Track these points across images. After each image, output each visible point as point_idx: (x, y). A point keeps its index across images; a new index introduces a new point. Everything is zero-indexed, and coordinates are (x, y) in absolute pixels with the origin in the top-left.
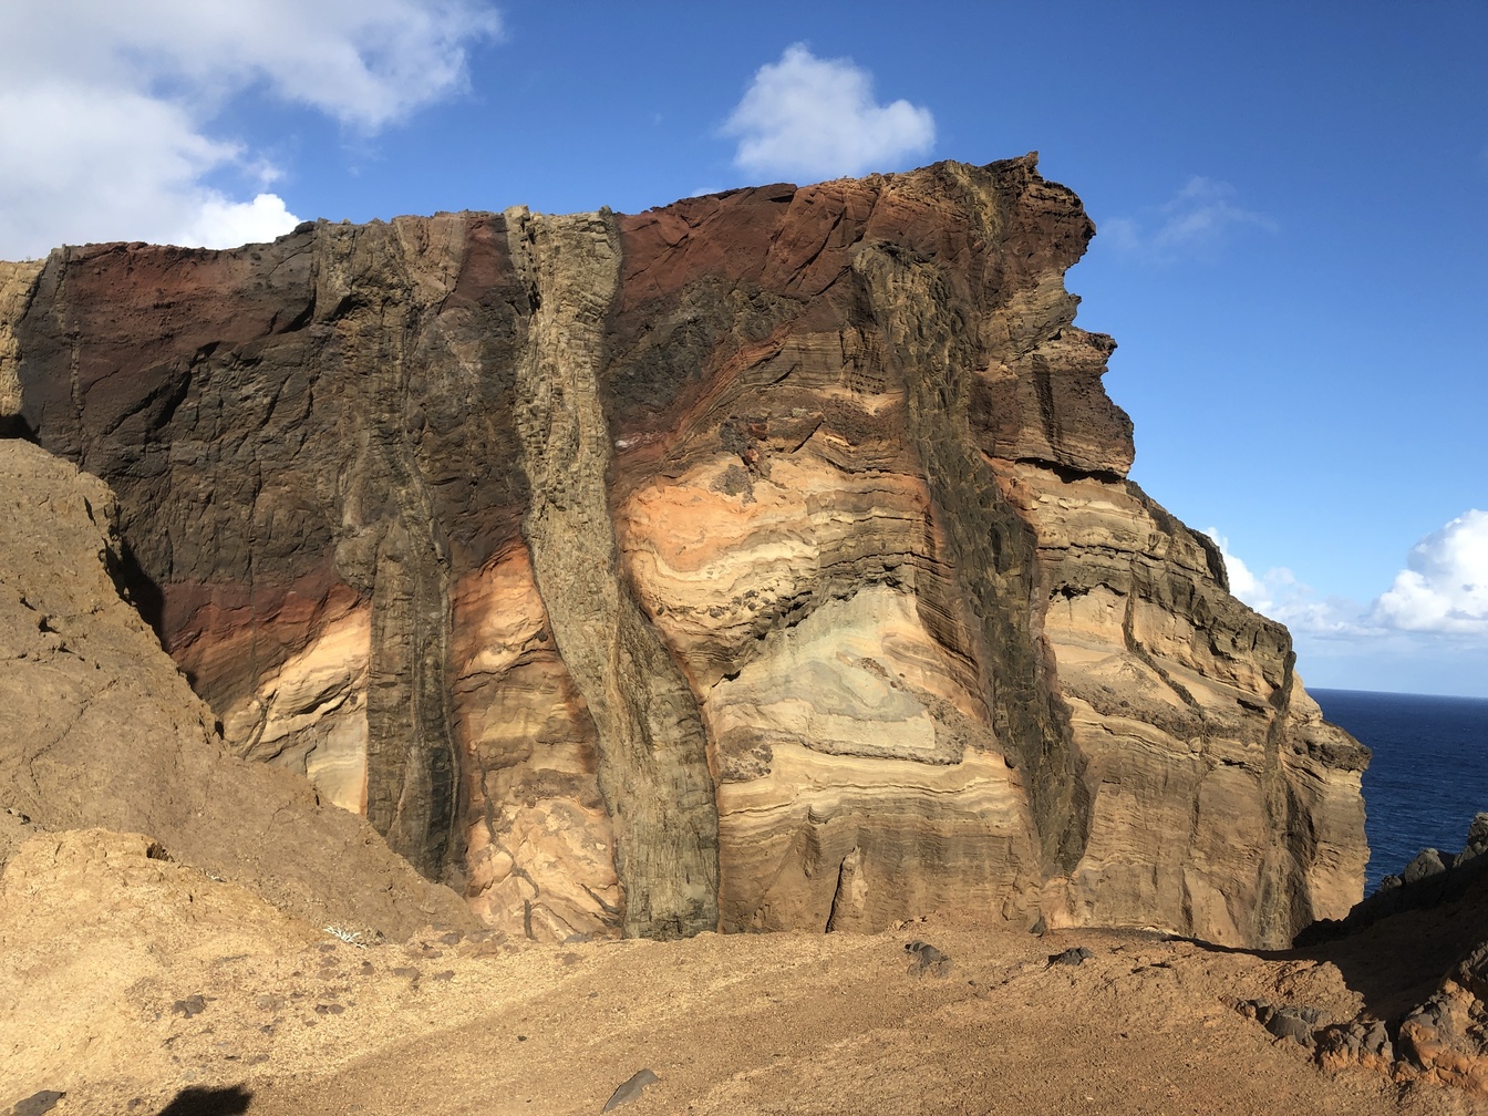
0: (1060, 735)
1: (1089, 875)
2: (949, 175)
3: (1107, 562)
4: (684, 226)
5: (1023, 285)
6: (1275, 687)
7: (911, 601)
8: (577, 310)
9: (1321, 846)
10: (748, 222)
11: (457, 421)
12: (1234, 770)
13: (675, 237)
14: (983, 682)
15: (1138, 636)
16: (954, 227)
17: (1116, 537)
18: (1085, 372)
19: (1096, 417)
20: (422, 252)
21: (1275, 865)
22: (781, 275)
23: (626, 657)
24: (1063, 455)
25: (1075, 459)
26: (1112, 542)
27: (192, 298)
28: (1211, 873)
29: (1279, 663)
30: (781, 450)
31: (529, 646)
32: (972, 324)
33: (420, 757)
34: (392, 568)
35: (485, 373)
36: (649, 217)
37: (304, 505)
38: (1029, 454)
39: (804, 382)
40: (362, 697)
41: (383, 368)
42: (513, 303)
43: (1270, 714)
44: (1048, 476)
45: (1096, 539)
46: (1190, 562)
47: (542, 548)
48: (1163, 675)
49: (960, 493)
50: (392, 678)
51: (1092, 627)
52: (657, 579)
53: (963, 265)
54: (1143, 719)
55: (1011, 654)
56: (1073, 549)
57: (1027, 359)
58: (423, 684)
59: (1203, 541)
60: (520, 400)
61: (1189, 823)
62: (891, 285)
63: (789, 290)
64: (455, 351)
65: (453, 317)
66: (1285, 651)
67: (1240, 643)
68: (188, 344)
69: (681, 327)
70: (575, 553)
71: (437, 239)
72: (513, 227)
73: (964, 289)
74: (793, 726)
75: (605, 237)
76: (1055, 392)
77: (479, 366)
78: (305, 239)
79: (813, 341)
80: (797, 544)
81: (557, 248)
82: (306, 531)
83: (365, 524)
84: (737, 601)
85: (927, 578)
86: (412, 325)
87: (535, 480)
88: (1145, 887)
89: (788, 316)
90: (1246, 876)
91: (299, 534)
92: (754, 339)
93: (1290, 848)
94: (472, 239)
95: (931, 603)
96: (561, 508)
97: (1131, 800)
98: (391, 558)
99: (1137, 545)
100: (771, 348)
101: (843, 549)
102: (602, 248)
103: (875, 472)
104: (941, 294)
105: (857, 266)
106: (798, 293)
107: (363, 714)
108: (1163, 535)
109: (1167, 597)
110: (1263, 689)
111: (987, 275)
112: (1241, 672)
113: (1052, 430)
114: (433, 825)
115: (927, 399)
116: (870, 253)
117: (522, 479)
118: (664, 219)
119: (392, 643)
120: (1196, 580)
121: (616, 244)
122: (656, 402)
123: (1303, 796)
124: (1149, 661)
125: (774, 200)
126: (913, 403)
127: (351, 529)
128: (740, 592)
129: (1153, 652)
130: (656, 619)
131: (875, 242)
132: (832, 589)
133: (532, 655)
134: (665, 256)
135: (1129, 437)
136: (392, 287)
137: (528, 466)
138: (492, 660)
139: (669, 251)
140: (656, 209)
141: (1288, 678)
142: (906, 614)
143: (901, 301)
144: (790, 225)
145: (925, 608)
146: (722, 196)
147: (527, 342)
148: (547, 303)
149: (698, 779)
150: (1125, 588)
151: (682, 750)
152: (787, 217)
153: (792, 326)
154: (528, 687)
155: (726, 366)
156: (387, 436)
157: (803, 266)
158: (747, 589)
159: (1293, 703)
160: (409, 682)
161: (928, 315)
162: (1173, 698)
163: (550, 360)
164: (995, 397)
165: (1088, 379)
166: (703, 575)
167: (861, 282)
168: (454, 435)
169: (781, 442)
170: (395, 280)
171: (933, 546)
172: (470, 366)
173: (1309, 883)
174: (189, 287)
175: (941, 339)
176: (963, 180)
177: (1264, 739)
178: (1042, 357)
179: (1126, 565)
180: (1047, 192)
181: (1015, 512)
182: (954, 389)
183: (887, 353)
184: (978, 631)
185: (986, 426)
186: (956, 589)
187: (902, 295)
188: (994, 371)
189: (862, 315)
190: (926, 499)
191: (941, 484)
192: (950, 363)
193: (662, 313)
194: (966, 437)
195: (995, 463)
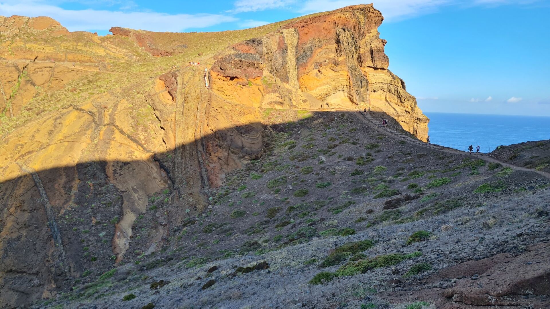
3: (382, 85)
4: (308, 29)
5: (368, 33)
6: (412, 108)
7: (346, 93)
10: (318, 27)
11: (279, 69)
12: (403, 123)
13: (307, 32)
15: (387, 99)
16: (355, 24)
18: (381, 49)
19: (382, 58)
22: (324, 36)
24: (375, 66)
25: (377, 66)
26: (383, 82)
29: (413, 103)
32: (358, 43)
38: (368, 66)
39: (328, 55)
42: (285, 49)
43: (411, 113)
44: (372, 69)
45: (380, 81)
46: (398, 85)
48: (391, 106)
49: (355, 74)
51: (379, 97)
53: (357, 31)
56: (376, 84)
57: (369, 48)
59: (401, 81)
60: (287, 65)
62: (343, 36)
63: (325, 38)
64: (278, 58)
65: (278, 53)
66: (414, 101)
67: (406, 100)
69: (308, 48)
72: (285, 37)
73: (357, 36)
76: (374, 54)
77: (282, 60)
79: (329, 47)
80: (328, 85)
81: (288, 36)
85: (349, 90)
86: (273, 55)
89: (325, 43)
92: (319, 48)
94: (280, 40)
99: (388, 82)
100: (322, 49)
101: (335, 86)
102: (295, 35)
103: (340, 71)
104: (353, 38)
105: (337, 32)
106: (327, 38)
108: (393, 80)
109: (393, 92)
110: (410, 108)
111: (361, 33)
112: (406, 105)
113: (373, 61)
115: (350, 57)
116: (340, 30)
118: (305, 29)
120: (399, 89)
121: (297, 34)
122: (304, 62)
123: (415, 127)
124: (389, 104)
125: (323, 22)
126: (347, 58)
128: (320, 94)
129: (390, 102)
131: (341, 28)
132: (333, 92)
135: (388, 61)
139: (306, 34)
141: (415, 106)
142: (345, 96)
143: (345, 39)
144: (326, 26)
145: (348, 95)
147: (287, 55)
148: (289, 47)
150: (386, 90)
153: (326, 45)
155: (315, 54)
157: (328, 33)
159: (415, 111)
161: (350, 41)
162: (393, 111)
164: (362, 56)
165: (381, 51)
166: (314, 91)
167: (338, 35)
168: (279, 71)
169: (324, 67)
170: (272, 49)
171: (350, 84)
175: (352, 46)
176: (357, 14)
177: (409, 117)
178: (371, 47)
179: (386, 86)
180: (375, 12)
181: (365, 77)
182: (355, 55)
183: (343, 49)
184: (357, 99)
185: (360, 61)
186: (354, 92)
187: (345, 38)
188: (362, 51)
189: (338, 42)
190: (349, 75)
191: (352, 72)
192: (354, 50)
193: (305, 45)
194: (357, 64)
195: (361, 68)
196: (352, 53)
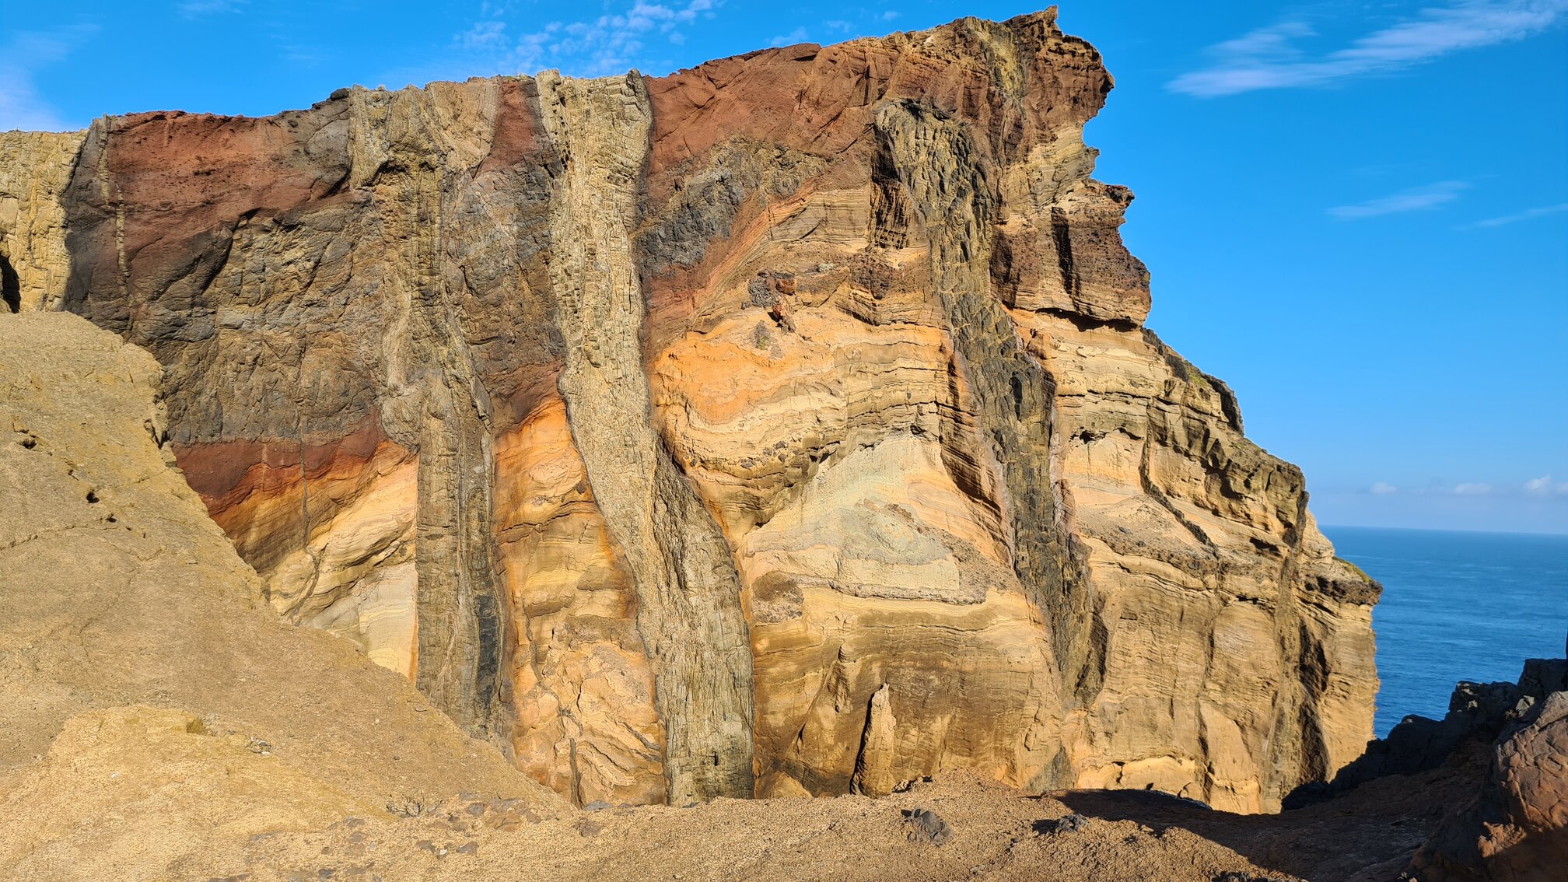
0: (1079, 574)
1: (1108, 708)
2: (969, 31)
3: (1123, 408)
4: (711, 87)
5: (1042, 139)
6: (1287, 525)
7: (936, 448)
8: (608, 172)
9: (1332, 677)
10: (772, 83)
11: (494, 281)
12: (1248, 605)
13: (701, 98)
14: (1005, 526)
15: (1153, 478)
16: (974, 84)
17: (1132, 384)
18: (1102, 224)
19: (1114, 267)
20: (456, 117)
21: (1288, 696)
22: (806, 133)
23: (662, 508)
24: (1081, 306)
25: (1094, 309)
26: (1128, 388)
27: (233, 165)
28: (1226, 705)
29: (1293, 502)
30: (808, 304)
31: (567, 498)
32: (991, 179)
33: (468, 605)
34: (435, 424)
35: (521, 235)
36: (676, 79)
37: (350, 367)
38: (1048, 305)
39: (830, 239)
40: (410, 549)
41: (422, 232)
42: (546, 166)
43: (1284, 551)
44: (1065, 324)
45: (1113, 386)
46: (1204, 405)
47: (579, 403)
48: (1178, 515)
49: (981, 343)
50: (439, 530)
51: (1110, 470)
52: (690, 432)
53: (983, 119)
54: (1159, 558)
55: (1030, 498)
56: (1090, 396)
57: (1046, 213)
58: (468, 536)
59: (1217, 385)
60: (554, 262)
61: (1202, 658)
62: (913, 140)
63: (814, 149)
64: (491, 215)
65: (488, 181)
66: (1298, 491)
67: (1254, 483)
68: (229, 211)
69: (708, 187)
70: (610, 409)
71: (470, 105)
72: (543, 90)
73: (983, 143)
74: (824, 572)
75: (634, 99)
76: (1073, 244)
77: (515, 228)
78: (340, 106)
79: (837, 197)
80: (824, 395)
81: (588, 112)
82: (352, 391)
83: (409, 382)
84: (767, 452)
85: (949, 426)
86: (447, 189)
87: (571, 339)
88: (1162, 717)
89: (814, 174)
90: (1261, 707)
91: (345, 394)
92: (779, 197)
93: (1303, 680)
94: (506, 104)
95: (954, 451)
96: (596, 365)
97: (1147, 635)
98: (434, 415)
99: (1153, 392)
100: (797, 205)
101: (870, 401)
102: (631, 110)
103: (899, 325)
104: (962, 150)
105: (879, 123)
106: (823, 151)
107: (413, 565)
108: (1178, 381)
109: (1183, 443)
110: (1277, 527)
111: (1007, 129)
112: (1255, 511)
113: (1070, 283)
114: (481, 669)
115: (949, 253)
116: (893, 111)
117: (556, 335)
118: (691, 81)
119: (439, 496)
120: (1211, 424)
121: (646, 106)
122: (686, 260)
123: (1314, 628)
124: (1165, 503)
125: (798, 60)
126: (936, 257)
127: (396, 388)
128: (770, 444)
129: (1168, 493)
130: (689, 470)
131: (898, 101)
132: (861, 439)
133: (571, 507)
134: (693, 117)
135: (1145, 286)
136: (426, 152)
137: (563, 325)
138: (533, 510)
139: (696, 112)
140: (683, 71)
141: (1301, 516)
142: (931, 462)
143: (923, 157)
144: (813, 84)
145: (949, 456)
146: (747, 58)
147: (560, 204)
148: (579, 163)
149: (732, 622)
150: (1142, 433)
151: (718, 596)
152: (810, 77)
153: (817, 184)
154: (568, 537)
155: (754, 224)
156: (427, 297)
157: (828, 124)
158: (776, 440)
159: (1306, 541)
160: (455, 534)
161: (949, 170)
162: (1189, 539)
163: (584, 221)
164: (1016, 250)
165: (1105, 230)
166: (734, 425)
167: (882, 137)
168: (491, 296)
169: (808, 297)
170: (431, 146)
171: (956, 396)
172: (506, 230)
173: (1320, 713)
174: (229, 155)
175: (961, 193)
176: (983, 36)
177: (1276, 575)
178: (1060, 210)
179: (1143, 410)
180: (1066, 46)
181: (1035, 361)
182: (976, 244)
183: (910, 207)
184: (1000, 477)
185: (1007, 278)
186: (979, 437)
187: (923, 152)
188: (1013, 224)
189: (885, 172)
190: (949, 350)
191: (963, 334)
192: (970, 216)
193: (691, 172)
194: (987, 289)
195: (1015, 314)
196: (962, 231)
